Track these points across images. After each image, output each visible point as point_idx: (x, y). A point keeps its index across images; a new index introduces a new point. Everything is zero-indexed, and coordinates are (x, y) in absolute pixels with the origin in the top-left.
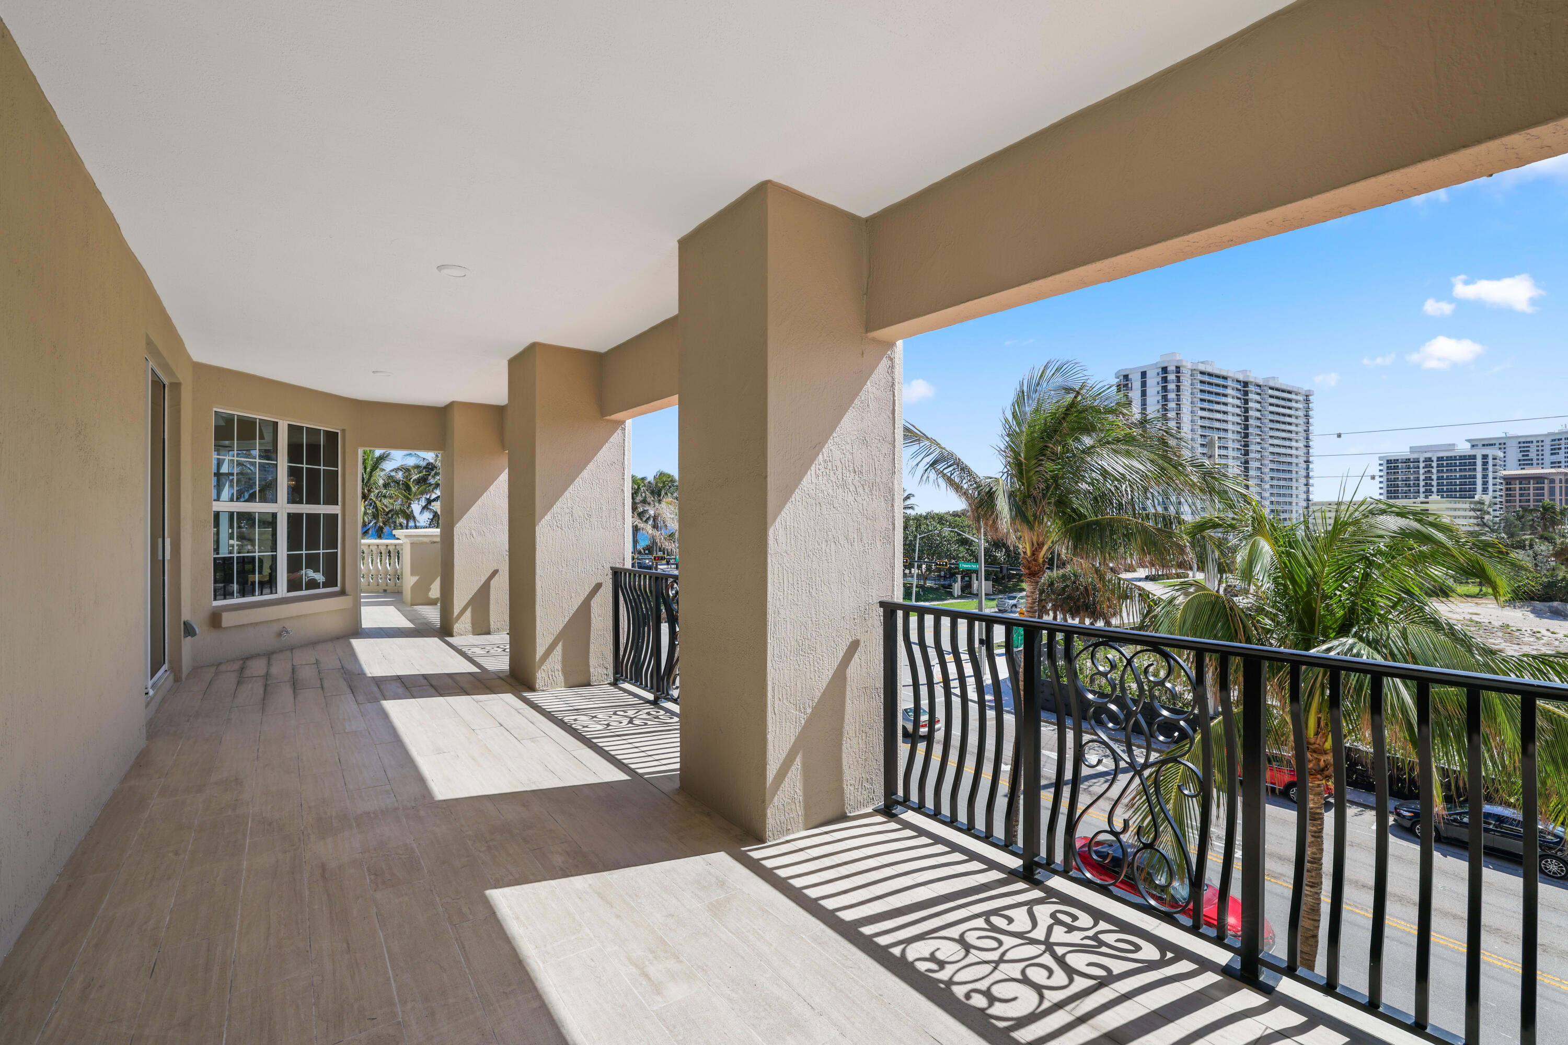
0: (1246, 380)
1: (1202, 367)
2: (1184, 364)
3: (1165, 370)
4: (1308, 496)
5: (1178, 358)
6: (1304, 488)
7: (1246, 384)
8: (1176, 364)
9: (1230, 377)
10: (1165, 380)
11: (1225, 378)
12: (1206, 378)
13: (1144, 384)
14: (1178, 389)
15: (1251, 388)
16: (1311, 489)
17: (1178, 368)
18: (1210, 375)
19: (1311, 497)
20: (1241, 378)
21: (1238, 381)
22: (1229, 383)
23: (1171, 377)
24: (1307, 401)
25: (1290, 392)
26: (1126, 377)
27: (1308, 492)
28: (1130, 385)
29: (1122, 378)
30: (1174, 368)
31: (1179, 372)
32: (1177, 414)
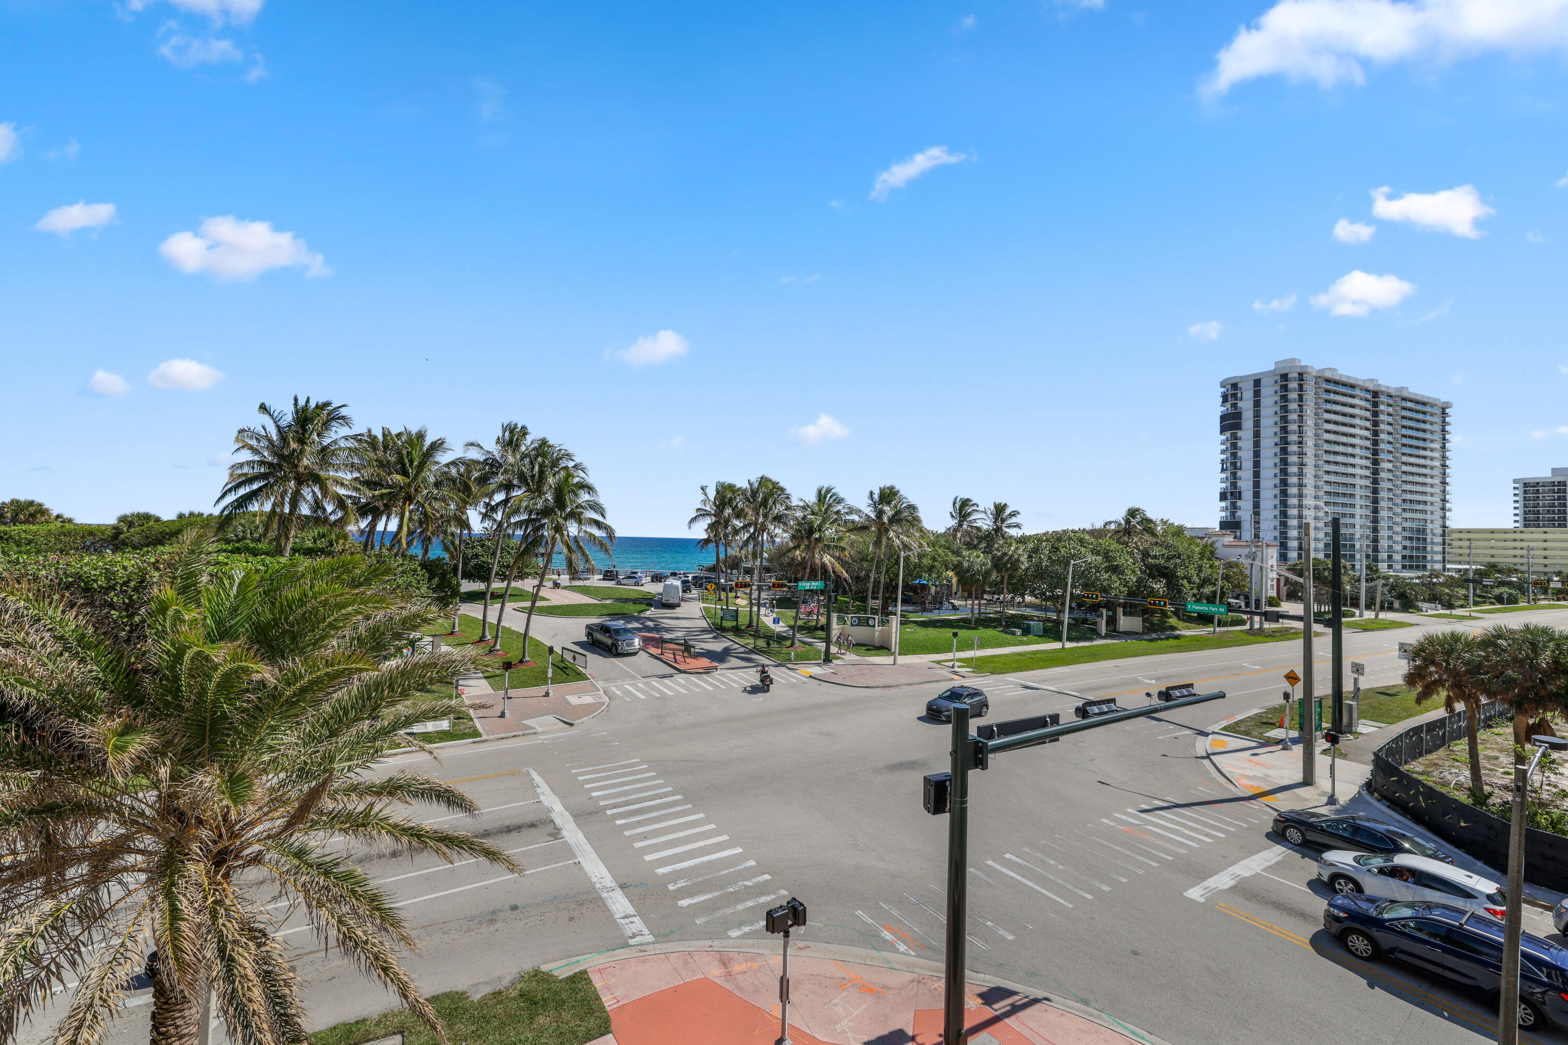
0: (1376, 389)
1: (1328, 375)
2: (1309, 370)
3: (1284, 377)
4: (1444, 522)
5: (1302, 364)
6: (1440, 513)
7: (1376, 394)
8: (1299, 371)
9: (1358, 386)
10: (1285, 388)
11: (1353, 387)
12: (1332, 387)
13: (1257, 394)
14: (1301, 398)
15: (1383, 398)
16: (1448, 514)
17: (1301, 374)
18: (1336, 383)
19: (1448, 523)
20: (1371, 387)
21: (1367, 390)
22: (1357, 392)
23: (1293, 385)
24: (1444, 412)
25: (1424, 404)
26: (1235, 386)
27: (1444, 517)
28: (1239, 395)
29: (1229, 387)
30: (1296, 375)
31: (1302, 380)
32: (1299, 427)
